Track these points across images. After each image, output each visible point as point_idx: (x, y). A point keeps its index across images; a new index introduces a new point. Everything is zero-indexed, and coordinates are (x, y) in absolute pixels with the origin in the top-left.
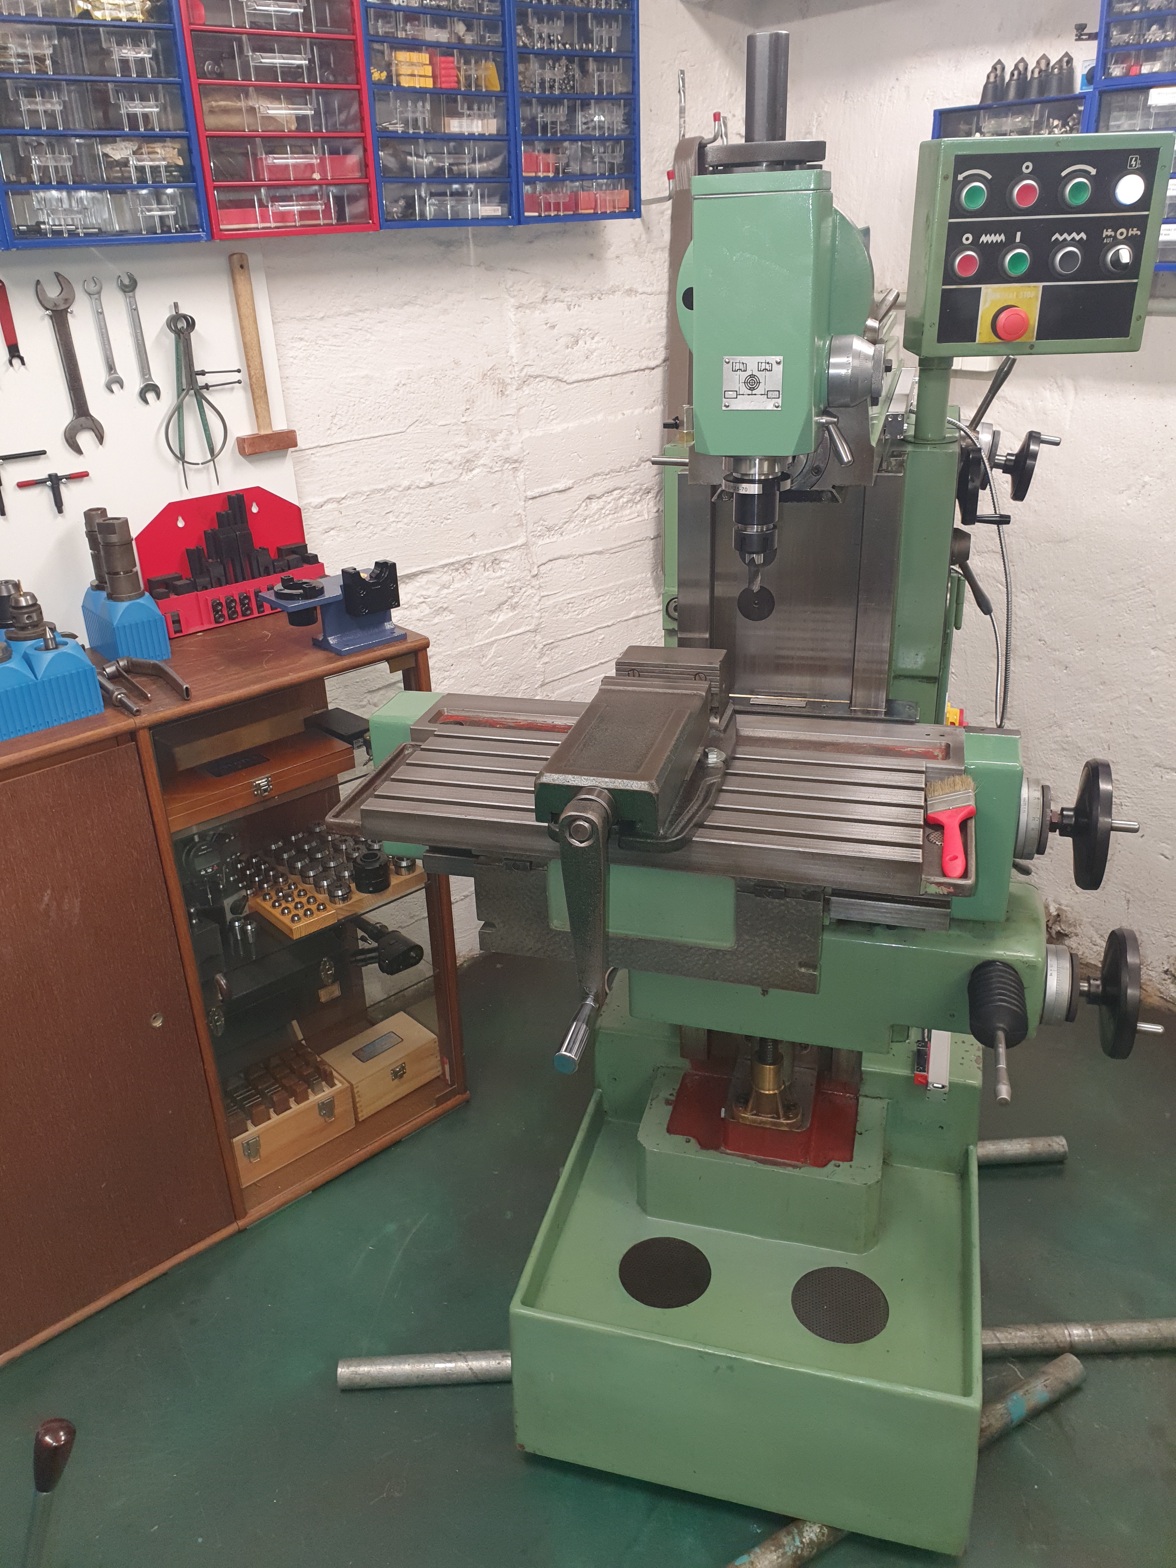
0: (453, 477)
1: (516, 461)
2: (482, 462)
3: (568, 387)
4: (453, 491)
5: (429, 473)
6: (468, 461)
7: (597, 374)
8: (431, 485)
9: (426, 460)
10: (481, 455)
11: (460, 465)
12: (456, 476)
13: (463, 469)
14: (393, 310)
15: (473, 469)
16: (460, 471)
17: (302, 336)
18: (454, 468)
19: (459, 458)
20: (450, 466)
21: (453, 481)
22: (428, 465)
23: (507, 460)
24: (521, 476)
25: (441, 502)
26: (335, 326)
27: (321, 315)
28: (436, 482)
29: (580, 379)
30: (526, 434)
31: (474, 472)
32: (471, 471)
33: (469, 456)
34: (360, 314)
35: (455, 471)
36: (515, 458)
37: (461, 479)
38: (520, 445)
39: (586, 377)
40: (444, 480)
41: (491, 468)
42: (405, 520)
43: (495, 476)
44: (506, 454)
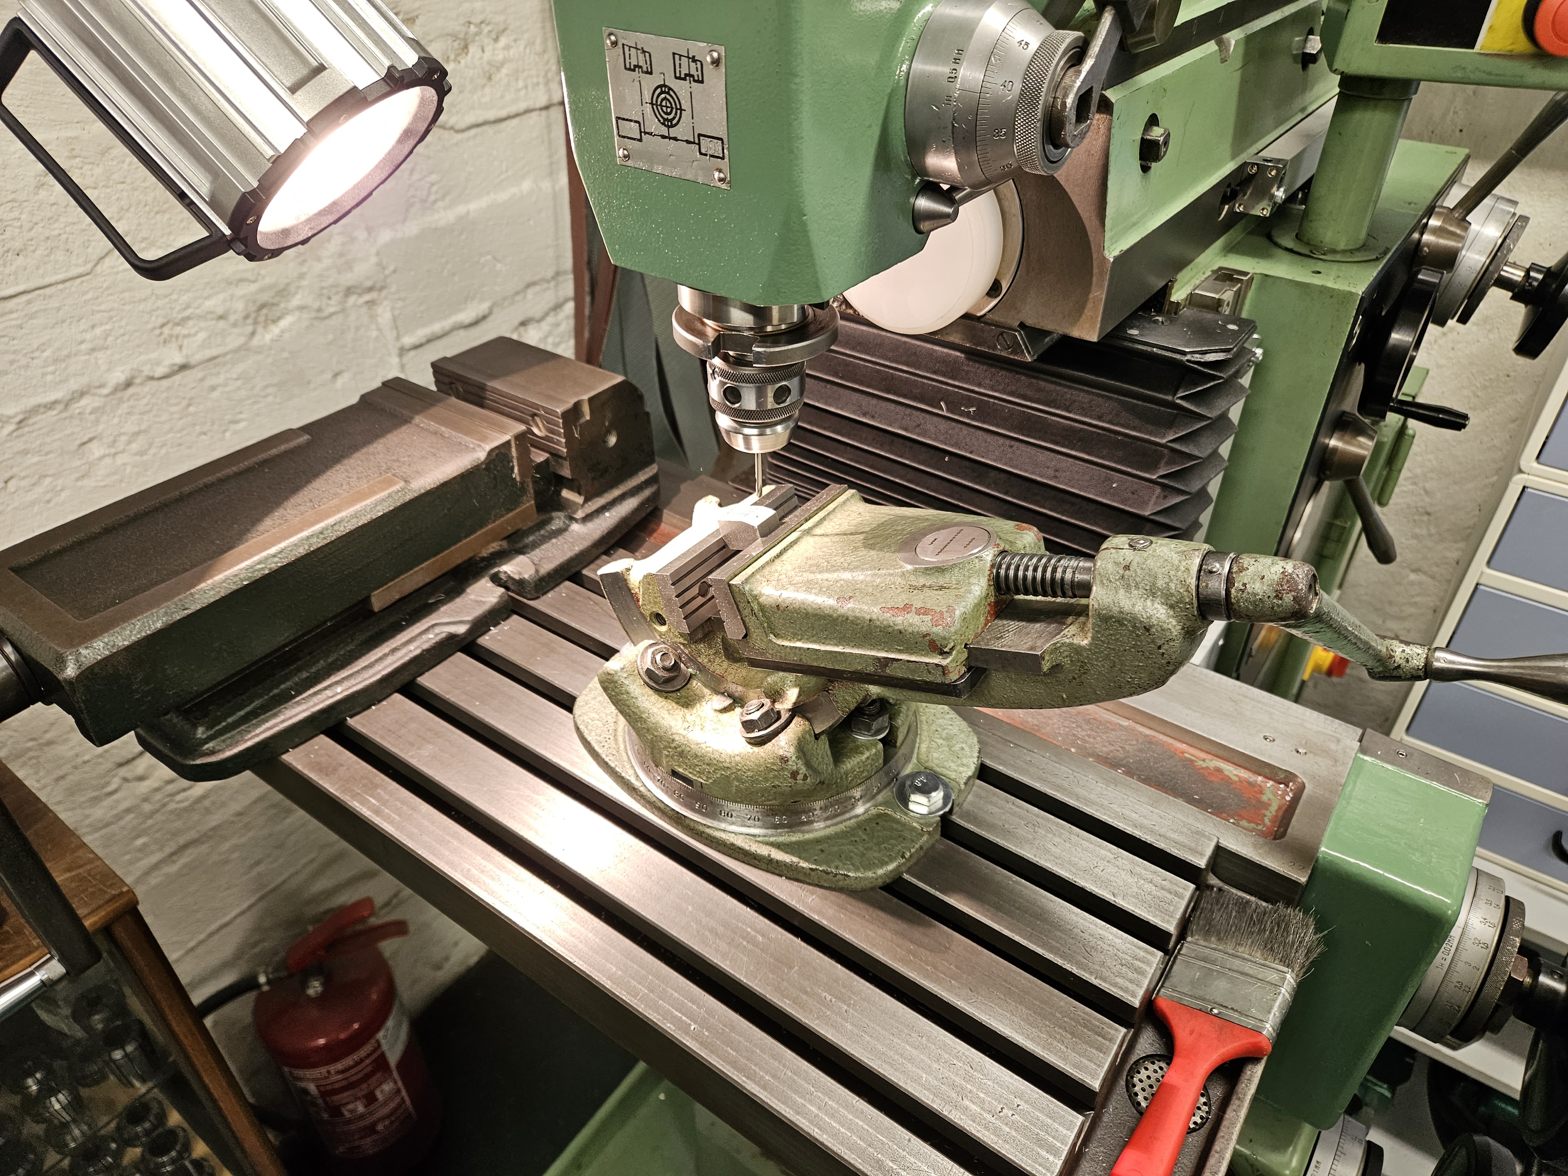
0: (235, 340)
1: (370, 289)
2: (296, 301)
3: (459, 136)
4: (239, 368)
5: (174, 345)
6: (263, 306)
7: (513, 109)
8: (184, 367)
9: (161, 321)
10: (292, 288)
11: (246, 317)
12: (242, 340)
13: (256, 322)
15: (279, 318)
16: (250, 329)
18: (235, 325)
19: (240, 306)
20: (222, 324)
21: (236, 351)
22: (166, 330)
23: (349, 291)
24: (384, 314)
25: (215, 395)
28: (193, 361)
29: (480, 120)
30: (385, 236)
31: (284, 323)
32: (275, 321)
33: (265, 297)
35: (237, 331)
36: (369, 283)
37: (255, 342)
38: (374, 260)
39: (491, 115)
40: (214, 352)
41: (319, 310)
42: (134, 447)
43: (332, 322)
44: (348, 279)
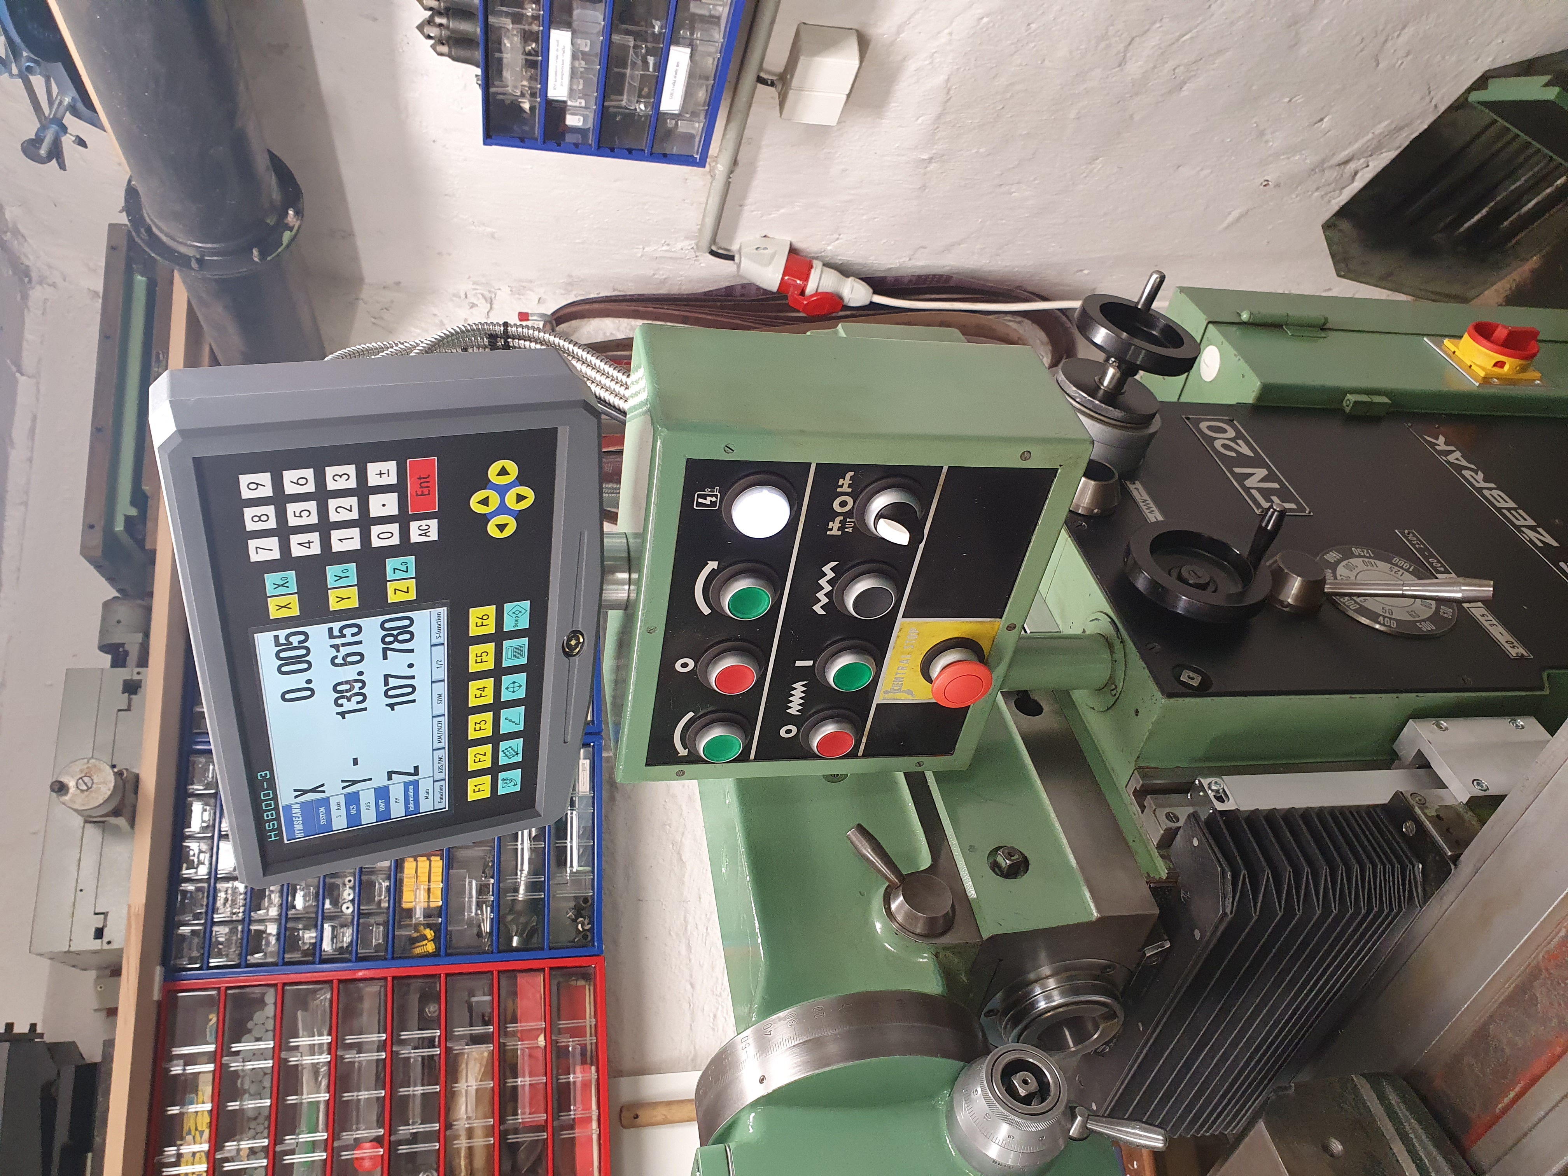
14: (686, 879)
17: (712, 1016)
26: (701, 966)
27: (689, 987)
34: (689, 927)
